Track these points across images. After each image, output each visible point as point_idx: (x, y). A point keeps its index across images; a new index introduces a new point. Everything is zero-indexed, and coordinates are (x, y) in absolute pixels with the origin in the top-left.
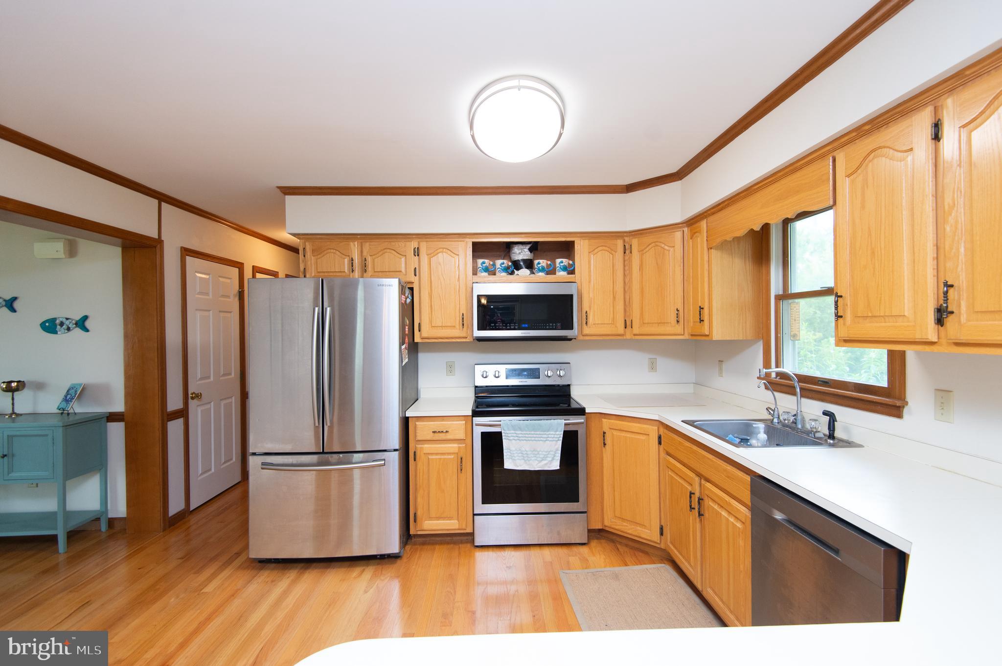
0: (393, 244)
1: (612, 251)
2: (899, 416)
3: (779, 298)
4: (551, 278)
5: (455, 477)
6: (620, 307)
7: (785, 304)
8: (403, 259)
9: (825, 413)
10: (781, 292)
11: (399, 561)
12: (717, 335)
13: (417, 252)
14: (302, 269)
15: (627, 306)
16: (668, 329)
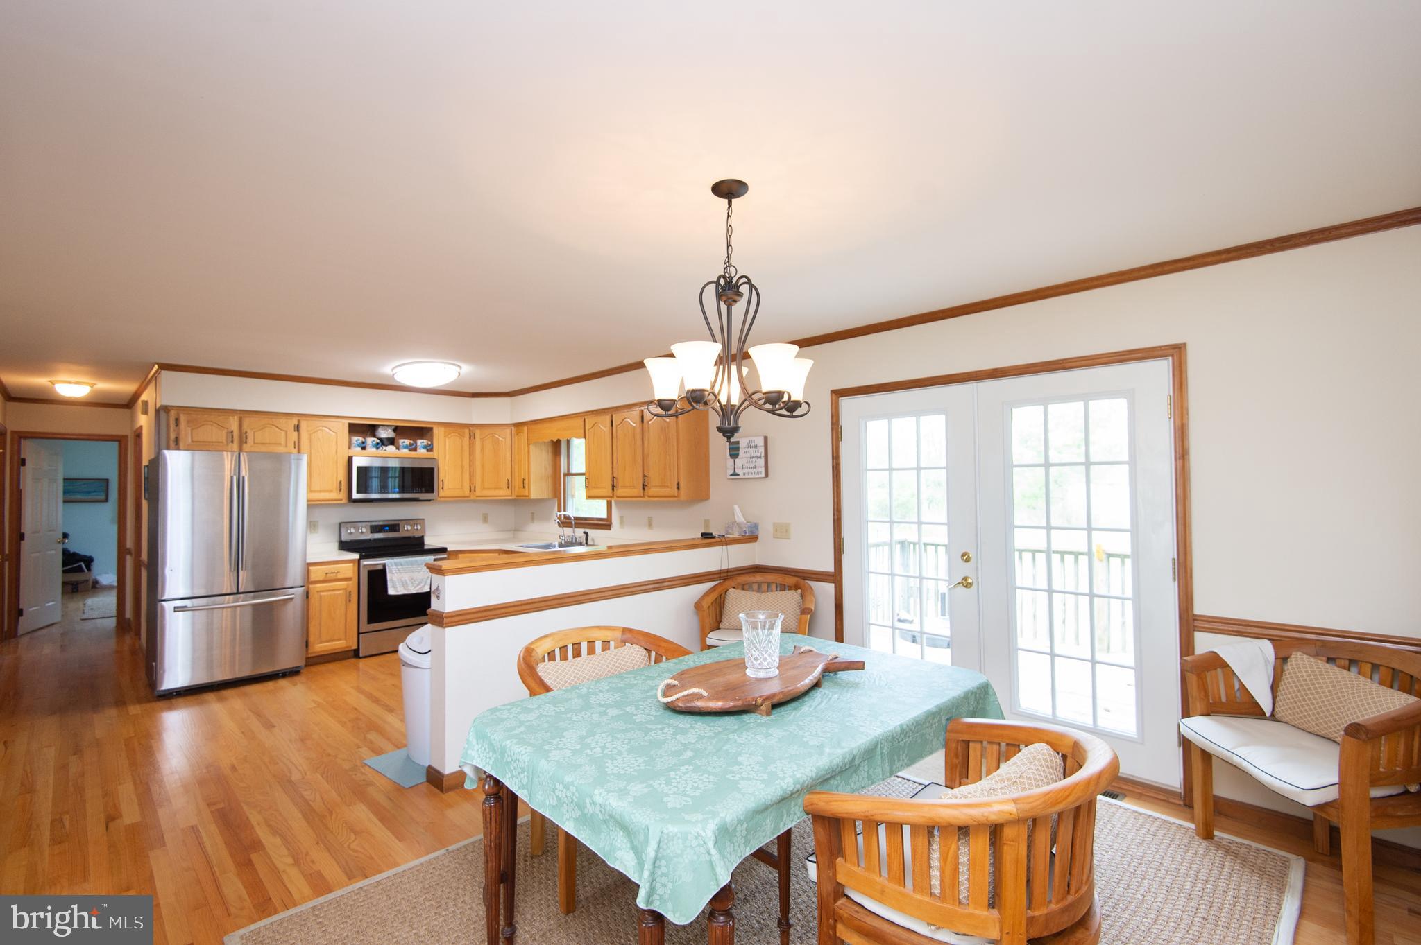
0: (274, 420)
1: (462, 436)
2: (610, 529)
3: (565, 475)
4: (413, 454)
5: (343, 607)
6: (467, 476)
7: (568, 478)
8: (283, 433)
9: (584, 533)
10: (566, 472)
11: (296, 679)
12: (533, 496)
13: (297, 428)
14: (173, 436)
15: (472, 475)
16: (502, 492)
